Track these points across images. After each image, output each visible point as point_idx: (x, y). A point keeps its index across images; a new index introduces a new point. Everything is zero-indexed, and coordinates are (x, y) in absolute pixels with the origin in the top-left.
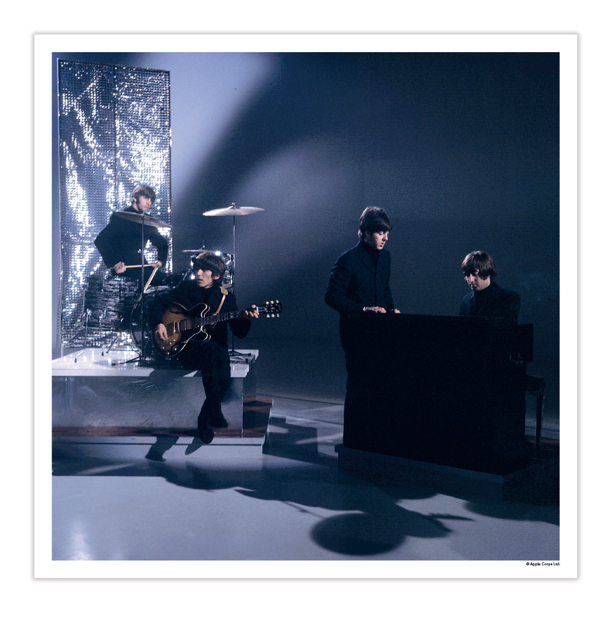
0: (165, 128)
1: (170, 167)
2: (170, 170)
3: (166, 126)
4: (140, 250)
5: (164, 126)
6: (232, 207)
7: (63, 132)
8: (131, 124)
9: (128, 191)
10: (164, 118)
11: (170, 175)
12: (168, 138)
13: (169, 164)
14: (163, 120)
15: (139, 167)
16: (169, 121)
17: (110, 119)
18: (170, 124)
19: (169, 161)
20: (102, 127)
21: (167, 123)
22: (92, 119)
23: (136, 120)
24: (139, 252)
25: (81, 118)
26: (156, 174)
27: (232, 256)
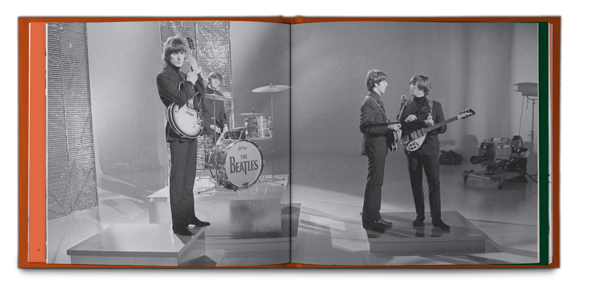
0: (226, 30)
1: (230, 55)
2: (230, 57)
3: (227, 29)
4: (213, 117)
5: (225, 29)
6: (270, 86)
7: (163, 36)
8: (204, 29)
9: (205, 71)
10: (225, 24)
11: (231, 60)
12: (229, 36)
13: (230, 53)
14: (225, 25)
15: (210, 55)
16: (229, 26)
17: (192, 27)
18: (229, 27)
19: (229, 51)
20: (187, 32)
21: (227, 27)
22: (181, 27)
23: (208, 26)
24: (212, 118)
25: (174, 27)
26: (222, 60)
27: (271, 118)
